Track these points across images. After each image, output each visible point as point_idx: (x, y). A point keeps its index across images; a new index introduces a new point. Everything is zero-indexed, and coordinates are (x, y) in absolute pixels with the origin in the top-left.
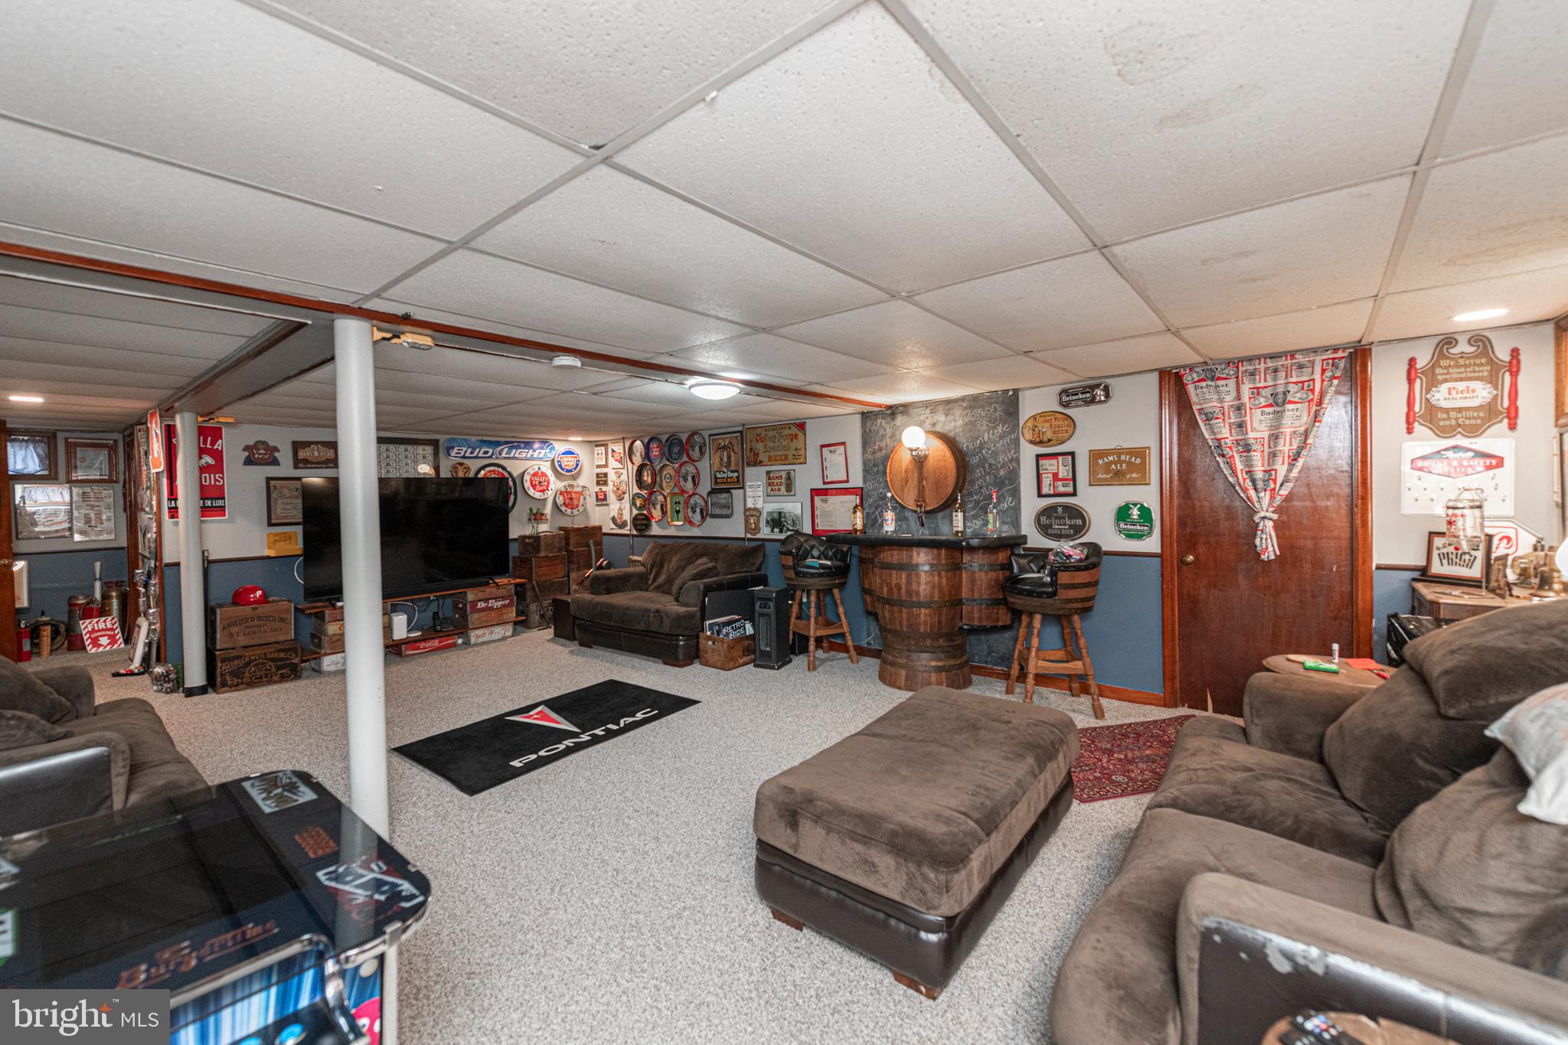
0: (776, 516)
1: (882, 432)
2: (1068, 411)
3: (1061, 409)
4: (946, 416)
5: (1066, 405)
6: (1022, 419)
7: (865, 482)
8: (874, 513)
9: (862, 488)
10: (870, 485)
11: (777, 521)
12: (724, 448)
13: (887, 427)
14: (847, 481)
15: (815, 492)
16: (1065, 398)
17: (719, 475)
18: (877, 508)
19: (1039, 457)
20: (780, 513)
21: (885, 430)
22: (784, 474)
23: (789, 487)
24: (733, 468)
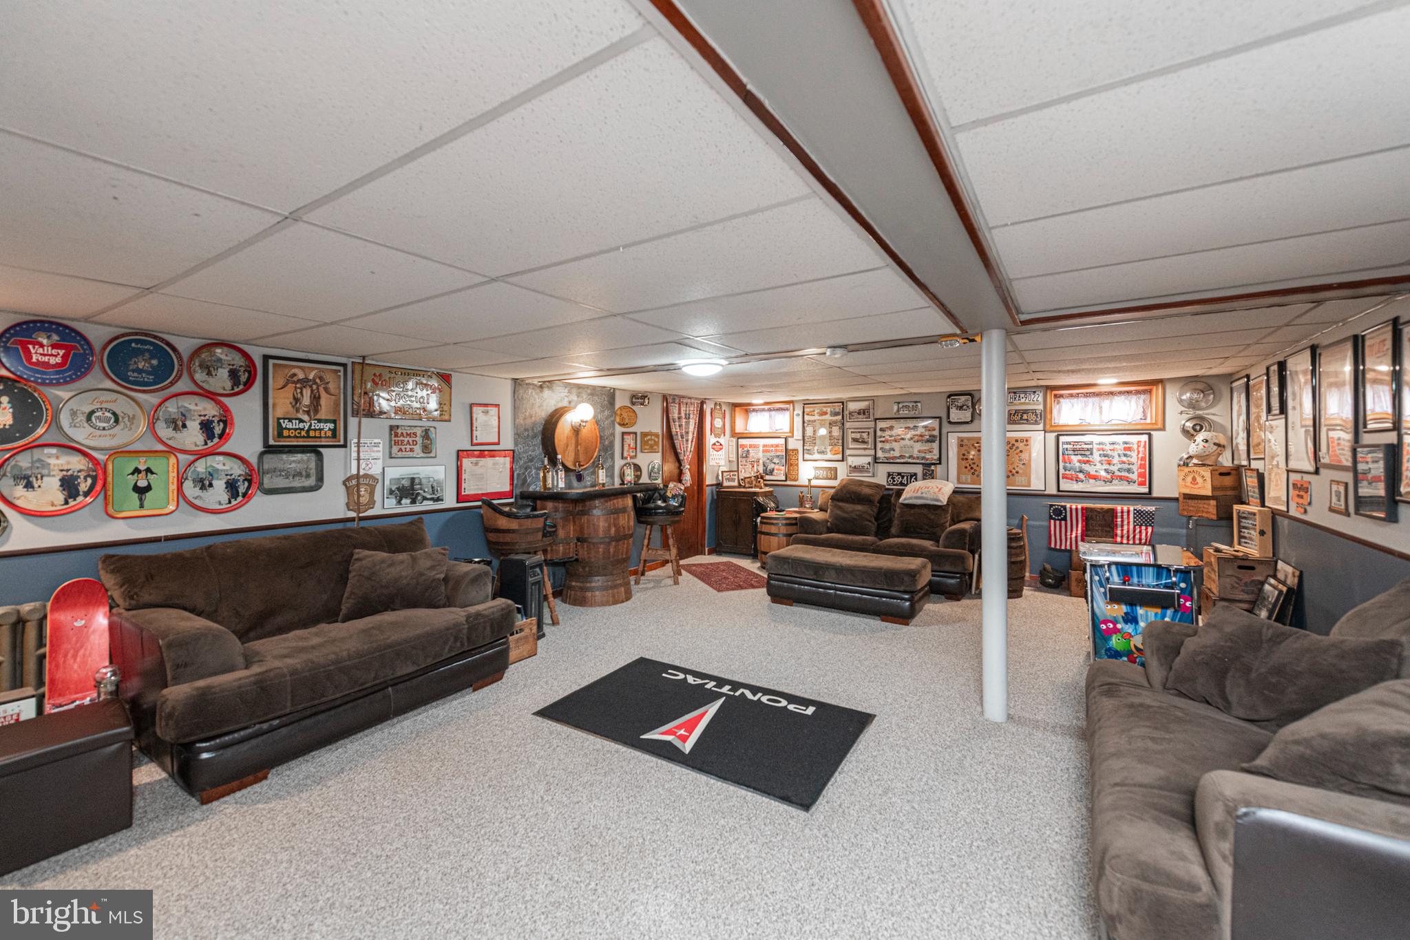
0: (406, 483)
1: (532, 401)
2: (634, 408)
3: (630, 406)
4: (578, 397)
5: (633, 404)
6: (616, 408)
7: (516, 444)
8: (524, 473)
9: (513, 451)
10: (520, 449)
11: (408, 490)
12: (305, 382)
13: (536, 396)
14: (498, 444)
15: (460, 454)
16: (634, 400)
17: (285, 424)
18: (526, 469)
19: (623, 434)
20: (413, 480)
21: (535, 400)
22: (419, 432)
23: (427, 449)
24: (323, 414)
